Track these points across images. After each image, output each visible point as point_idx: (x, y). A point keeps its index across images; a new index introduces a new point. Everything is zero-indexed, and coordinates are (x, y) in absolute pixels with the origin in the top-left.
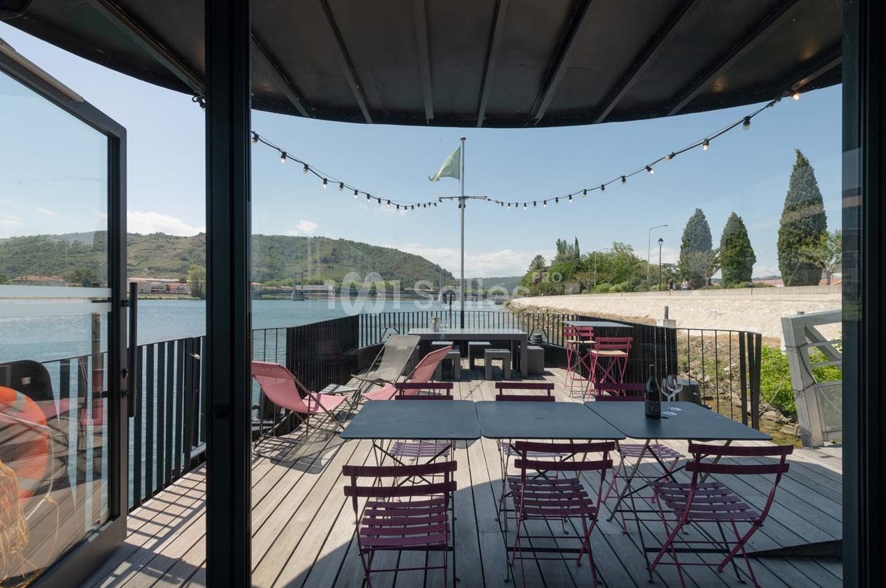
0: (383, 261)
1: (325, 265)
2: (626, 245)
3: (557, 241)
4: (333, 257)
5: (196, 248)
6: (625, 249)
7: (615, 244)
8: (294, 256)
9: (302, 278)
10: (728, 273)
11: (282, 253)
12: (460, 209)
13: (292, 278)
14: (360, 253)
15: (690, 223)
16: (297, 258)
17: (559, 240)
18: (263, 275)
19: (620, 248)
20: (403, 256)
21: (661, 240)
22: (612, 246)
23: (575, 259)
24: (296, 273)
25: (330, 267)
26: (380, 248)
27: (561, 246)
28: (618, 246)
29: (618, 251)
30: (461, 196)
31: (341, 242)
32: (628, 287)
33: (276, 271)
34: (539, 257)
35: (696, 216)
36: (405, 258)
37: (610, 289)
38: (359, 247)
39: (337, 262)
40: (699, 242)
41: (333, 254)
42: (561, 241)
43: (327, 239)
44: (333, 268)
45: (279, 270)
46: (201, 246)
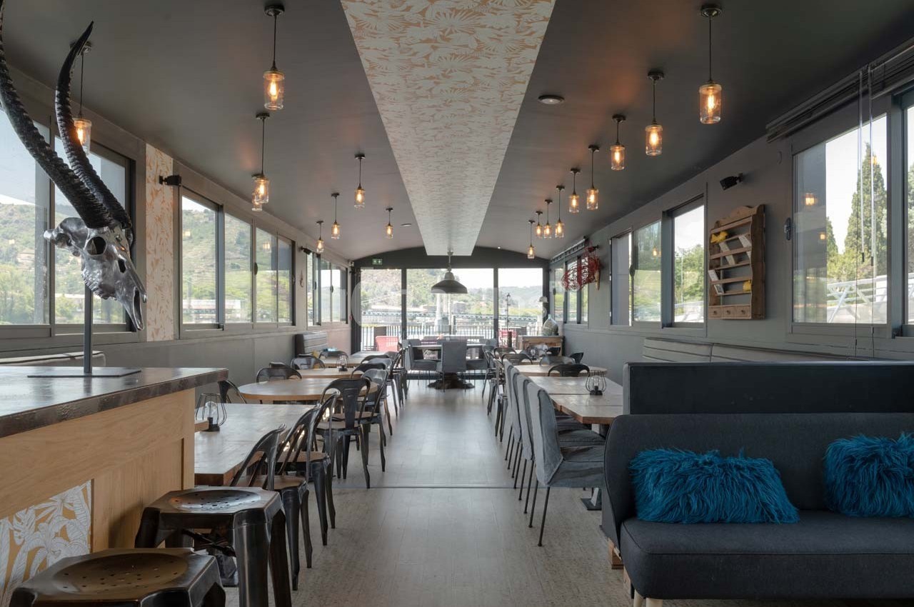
4: (239, 247)
44: (239, 267)
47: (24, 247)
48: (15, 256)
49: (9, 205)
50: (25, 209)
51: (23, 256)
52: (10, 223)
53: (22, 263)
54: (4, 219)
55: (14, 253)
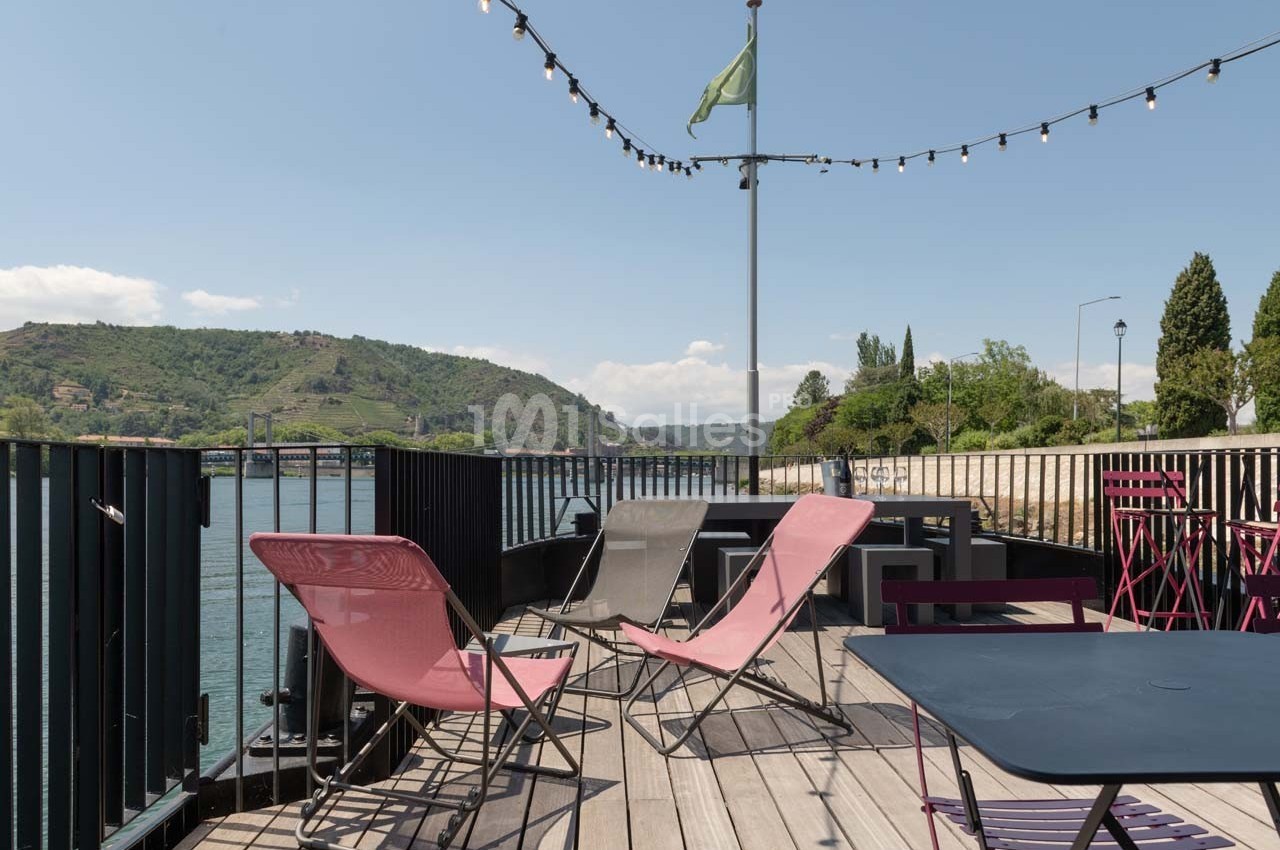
0: (455, 388)
1: (321, 397)
2: (1013, 345)
3: (859, 337)
4: (339, 378)
5: (19, 358)
6: (1011, 354)
7: (988, 343)
8: (248, 375)
9: (269, 427)
10: (1270, 399)
11: (220, 371)
12: (747, 193)
13: (245, 426)
14: (403, 369)
15: (1180, 287)
16: (254, 380)
17: (864, 336)
18: (176, 421)
19: (1000, 352)
20: (502, 376)
21: (1121, 324)
22: (983, 351)
23: (903, 377)
24: (255, 415)
25: (332, 402)
26: (447, 356)
27: (868, 349)
28: (996, 349)
29: (995, 361)
30: (747, 152)
31: (358, 341)
32: (1031, 438)
33: (207, 412)
34: (815, 375)
35: (1197, 271)
36: (506, 380)
37: (989, 443)
38: (399, 355)
39: (347, 389)
40: (1201, 331)
41: (339, 372)
42: (870, 337)
43: (325, 336)
44: (339, 403)
45: (213, 409)
46: (28, 353)
47: (63, 378)
48: (51, 390)
49: (42, 325)
50: (64, 330)
51: (62, 389)
52: (45, 348)
53: (61, 399)
54: (36, 343)
55: (49, 386)
